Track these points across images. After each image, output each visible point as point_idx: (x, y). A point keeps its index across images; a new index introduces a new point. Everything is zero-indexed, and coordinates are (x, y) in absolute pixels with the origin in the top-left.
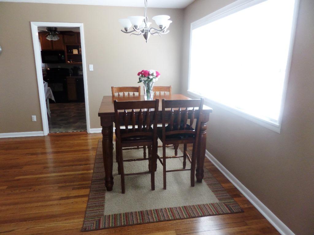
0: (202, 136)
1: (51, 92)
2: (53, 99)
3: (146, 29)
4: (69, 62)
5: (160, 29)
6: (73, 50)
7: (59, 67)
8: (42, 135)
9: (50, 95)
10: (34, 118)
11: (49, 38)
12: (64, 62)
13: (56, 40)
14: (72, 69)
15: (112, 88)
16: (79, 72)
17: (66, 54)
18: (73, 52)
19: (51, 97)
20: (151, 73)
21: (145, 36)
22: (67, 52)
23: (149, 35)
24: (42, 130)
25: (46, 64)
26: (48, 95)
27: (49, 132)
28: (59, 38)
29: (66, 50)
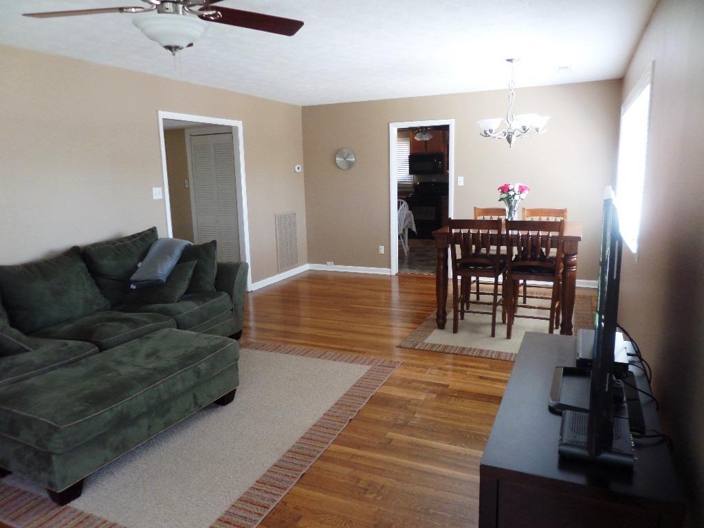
0: (569, 274)
1: (413, 219)
2: (414, 229)
3: (510, 131)
5: (524, 131)
7: (434, 180)
8: (389, 274)
9: (410, 222)
10: (382, 249)
11: (417, 138)
13: (427, 139)
15: (475, 208)
17: (446, 159)
19: (411, 226)
20: (511, 187)
21: (509, 140)
23: (514, 139)
24: (389, 267)
25: (414, 176)
26: (407, 222)
27: (397, 271)
28: (432, 137)
29: (446, 153)
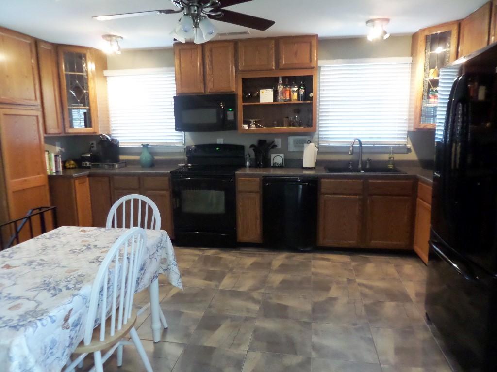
4: (246, 127)
6: (261, 90)
12: (232, 126)
14: (252, 146)
16: (273, 156)
17: (240, 103)
18: (258, 97)
22: (243, 97)
25: (187, 133)
29: (240, 93)
